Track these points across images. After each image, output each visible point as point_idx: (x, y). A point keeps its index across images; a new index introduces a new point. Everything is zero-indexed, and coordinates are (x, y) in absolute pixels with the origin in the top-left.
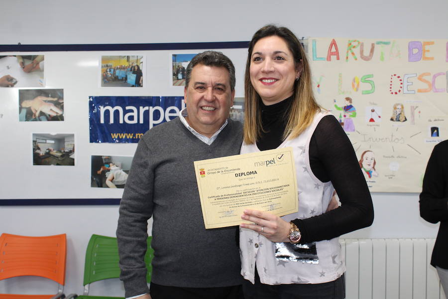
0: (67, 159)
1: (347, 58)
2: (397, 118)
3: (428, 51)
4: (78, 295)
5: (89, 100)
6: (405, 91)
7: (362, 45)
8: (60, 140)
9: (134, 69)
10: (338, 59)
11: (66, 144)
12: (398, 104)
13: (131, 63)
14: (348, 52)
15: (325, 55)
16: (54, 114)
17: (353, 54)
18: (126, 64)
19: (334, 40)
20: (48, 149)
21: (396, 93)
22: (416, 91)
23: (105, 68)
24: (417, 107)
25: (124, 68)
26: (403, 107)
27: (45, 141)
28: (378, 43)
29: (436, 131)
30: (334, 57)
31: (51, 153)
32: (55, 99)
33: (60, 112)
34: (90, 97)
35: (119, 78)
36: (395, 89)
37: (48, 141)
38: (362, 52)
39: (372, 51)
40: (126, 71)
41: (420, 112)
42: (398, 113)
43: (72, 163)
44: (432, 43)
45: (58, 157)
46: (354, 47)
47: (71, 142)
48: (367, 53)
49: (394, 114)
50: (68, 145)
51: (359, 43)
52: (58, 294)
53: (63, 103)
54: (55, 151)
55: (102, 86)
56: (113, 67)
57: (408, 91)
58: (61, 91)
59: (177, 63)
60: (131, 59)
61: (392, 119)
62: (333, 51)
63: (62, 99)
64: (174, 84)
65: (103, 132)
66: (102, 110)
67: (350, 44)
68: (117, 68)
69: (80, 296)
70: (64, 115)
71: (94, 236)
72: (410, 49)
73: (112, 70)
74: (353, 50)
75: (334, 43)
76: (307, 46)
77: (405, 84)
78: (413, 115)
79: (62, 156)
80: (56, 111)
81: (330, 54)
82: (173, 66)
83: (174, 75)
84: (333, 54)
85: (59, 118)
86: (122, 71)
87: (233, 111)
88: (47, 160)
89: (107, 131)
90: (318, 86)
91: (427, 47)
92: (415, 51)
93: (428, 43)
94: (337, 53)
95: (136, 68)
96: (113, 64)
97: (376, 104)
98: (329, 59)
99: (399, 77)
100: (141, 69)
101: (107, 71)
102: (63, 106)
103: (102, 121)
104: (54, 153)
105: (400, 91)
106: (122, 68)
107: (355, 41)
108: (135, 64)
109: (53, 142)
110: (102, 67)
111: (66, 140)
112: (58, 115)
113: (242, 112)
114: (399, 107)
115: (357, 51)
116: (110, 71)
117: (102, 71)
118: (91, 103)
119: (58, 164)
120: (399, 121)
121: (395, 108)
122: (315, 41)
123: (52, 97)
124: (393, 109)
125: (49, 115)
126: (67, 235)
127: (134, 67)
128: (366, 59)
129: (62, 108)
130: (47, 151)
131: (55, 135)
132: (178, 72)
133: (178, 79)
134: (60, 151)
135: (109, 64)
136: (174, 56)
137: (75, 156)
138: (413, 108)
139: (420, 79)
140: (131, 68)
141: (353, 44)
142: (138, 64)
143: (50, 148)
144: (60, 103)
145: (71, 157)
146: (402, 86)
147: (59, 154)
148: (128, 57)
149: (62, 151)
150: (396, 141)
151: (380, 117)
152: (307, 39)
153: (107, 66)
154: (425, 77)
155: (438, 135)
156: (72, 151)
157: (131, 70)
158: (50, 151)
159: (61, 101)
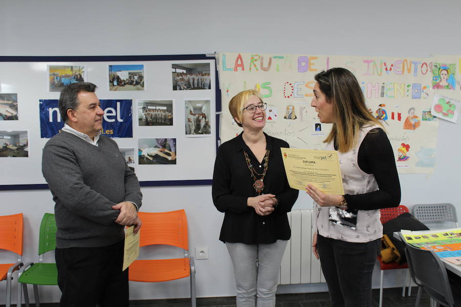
0: (22, 152)
1: (250, 69)
2: (289, 117)
3: (313, 64)
4: (34, 263)
5: (39, 103)
6: (296, 95)
7: (262, 59)
8: (15, 136)
9: (77, 77)
10: (243, 69)
11: (20, 139)
12: (290, 106)
13: (74, 72)
14: (251, 64)
15: (233, 66)
16: (10, 115)
17: (255, 65)
18: (70, 73)
19: (240, 55)
20: (6, 144)
21: (288, 97)
22: (304, 95)
23: (53, 76)
24: (305, 108)
25: (68, 76)
26: (294, 108)
27: (2, 137)
28: (275, 57)
29: (319, 127)
30: (240, 69)
31: (8, 147)
32: (10, 102)
33: (15, 113)
34: (40, 100)
35: (65, 84)
36: (288, 93)
37: (5, 137)
38: (262, 64)
39: (270, 63)
40: (71, 79)
41: (306, 112)
42: (290, 112)
43: (26, 155)
44: (316, 58)
45: (13, 150)
46: (256, 60)
47: (25, 138)
48: (266, 65)
49: (287, 113)
50: (22, 140)
51: (260, 57)
52: (18, 262)
53: (17, 105)
54: (11, 145)
55: (50, 91)
56: (59, 75)
57: (298, 95)
58: (16, 95)
59: (113, 72)
60: (74, 69)
61: (285, 118)
62: (239, 63)
63: (16, 102)
64: (110, 90)
65: (52, 129)
66: (51, 111)
67: (253, 58)
68: (63, 77)
69: (36, 264)
70: (18, 115)
71: (46, 214)
72: (299, 62)
73: (59, 78)
74: (255, 63)
75: (240, 57)
76: (218, 59)
77: (295, 90)
78: (301, 114)
79: (17, 149)
80: (12, 112)
81: (237, 66)
82: (110, 75)
83: (110, 82)
84: (239, 66)
85: (14, 118)
86: (67, 78)
87: (159, 111)
88: (5, 153)
89: (55, 128)
90: (228, 91)
91: (312, 61)
92: (303, 64)
93: (314, 58)
94: (242, 65)
95: (79, 76)
96: (60, 73)
97: (273, 106)
98: (236, 70)
99: (290, 84)
100: (82, 77)
101: (54, 79)
102: (17, 107)
103: (51, 120)
104: (11, 147)
105: (291, 95)
106: (66, 76)
107: (256, 55)
108: (77, 73)
109: (9, 138)
110: (50, 75)
111: (20, 136)
112: (13, 115)
113: (167, 112)
114: (291, 108)
115: (258, 63)
116: (57, 79)
117: (50, 79)
118: (41, 105)
119: (14, 156)
120: (291, 118)
121: (288, 109)
122: (224, 55)
123: (7, 100)
124: (286, 109)
125: (5, 115)
126: (24, 214)
127: (77, 75)
128: (265, 70)
129: (16, 109)
130: (5, 145)
131: (11, 132)
132: (113, 79)
133: (114, 85)
134: (16, 145)
135: (56, 73)
136: (111, 66)
137: (28, 149)
138: (302, 109)
139: (307, 86)
140: (75, 77)
141: (255, 58)
142: (80, 73)
143: (7, 143)
144: (15, 105)
145: (25, 150)
146: (293, 91)
147: (15, 148)
148: (72, 67)
149: (18, 145)
150: (289, 134)
151: (276, 116)
152: (218, 54)
153: (54, 74)
154: (310, 85)
155: (320, 130)
156: (26, 145)
157: (74, 78)
158: (7, 145)
159: (15, 104)
